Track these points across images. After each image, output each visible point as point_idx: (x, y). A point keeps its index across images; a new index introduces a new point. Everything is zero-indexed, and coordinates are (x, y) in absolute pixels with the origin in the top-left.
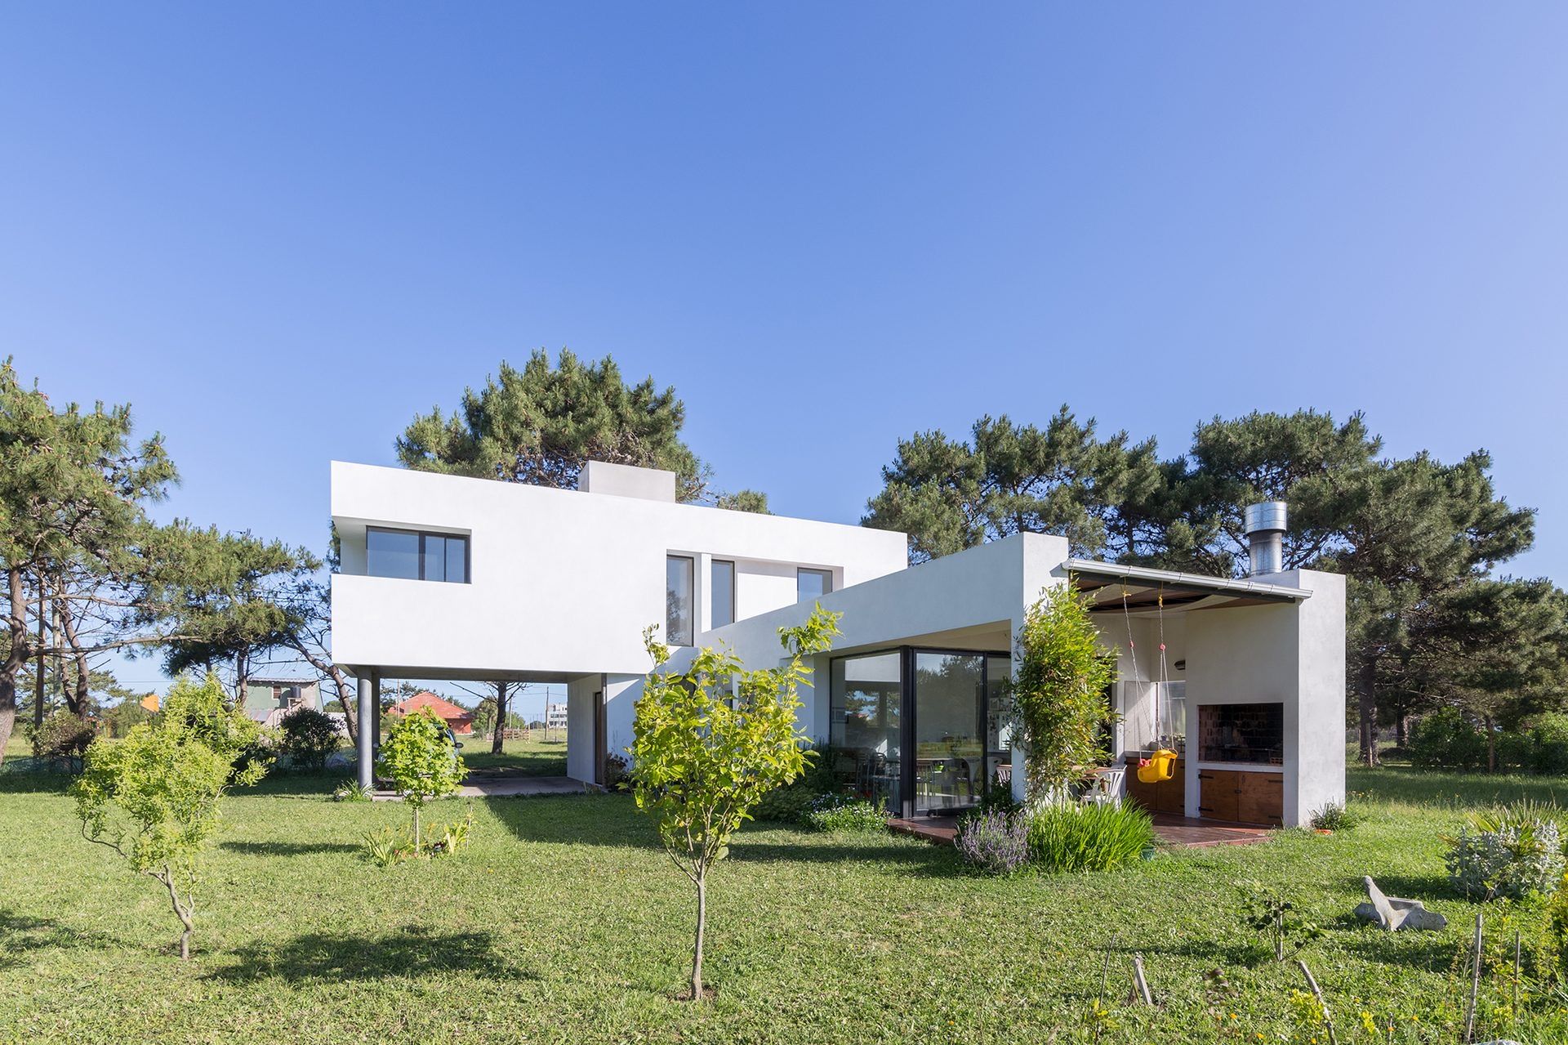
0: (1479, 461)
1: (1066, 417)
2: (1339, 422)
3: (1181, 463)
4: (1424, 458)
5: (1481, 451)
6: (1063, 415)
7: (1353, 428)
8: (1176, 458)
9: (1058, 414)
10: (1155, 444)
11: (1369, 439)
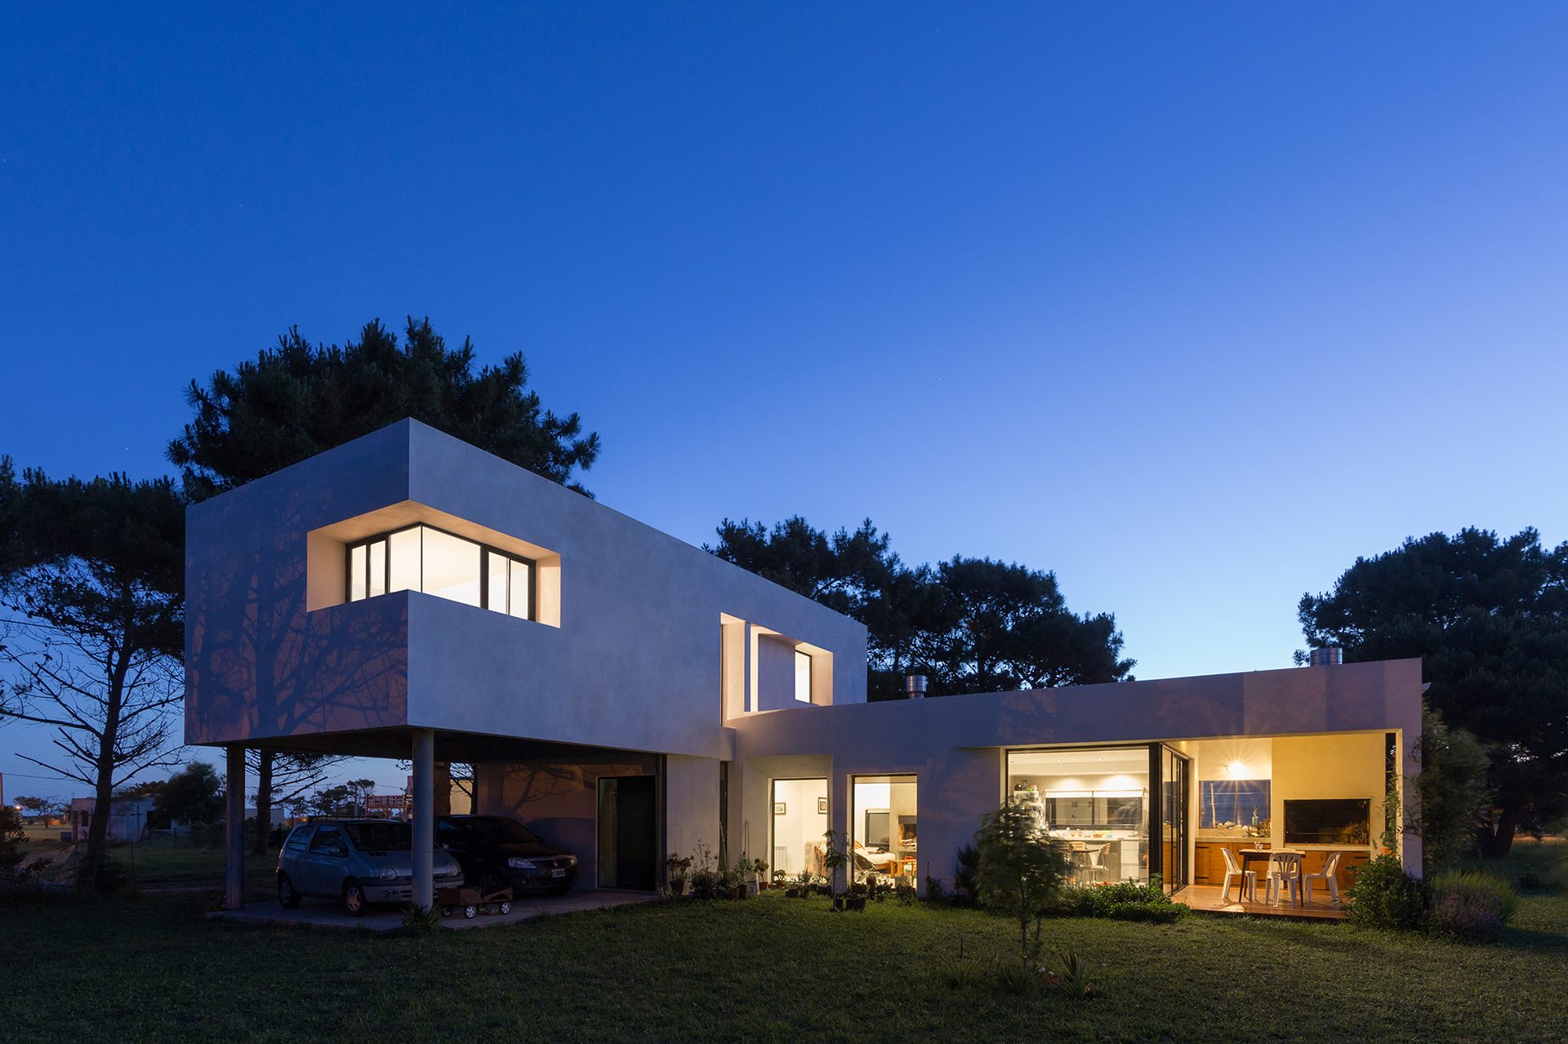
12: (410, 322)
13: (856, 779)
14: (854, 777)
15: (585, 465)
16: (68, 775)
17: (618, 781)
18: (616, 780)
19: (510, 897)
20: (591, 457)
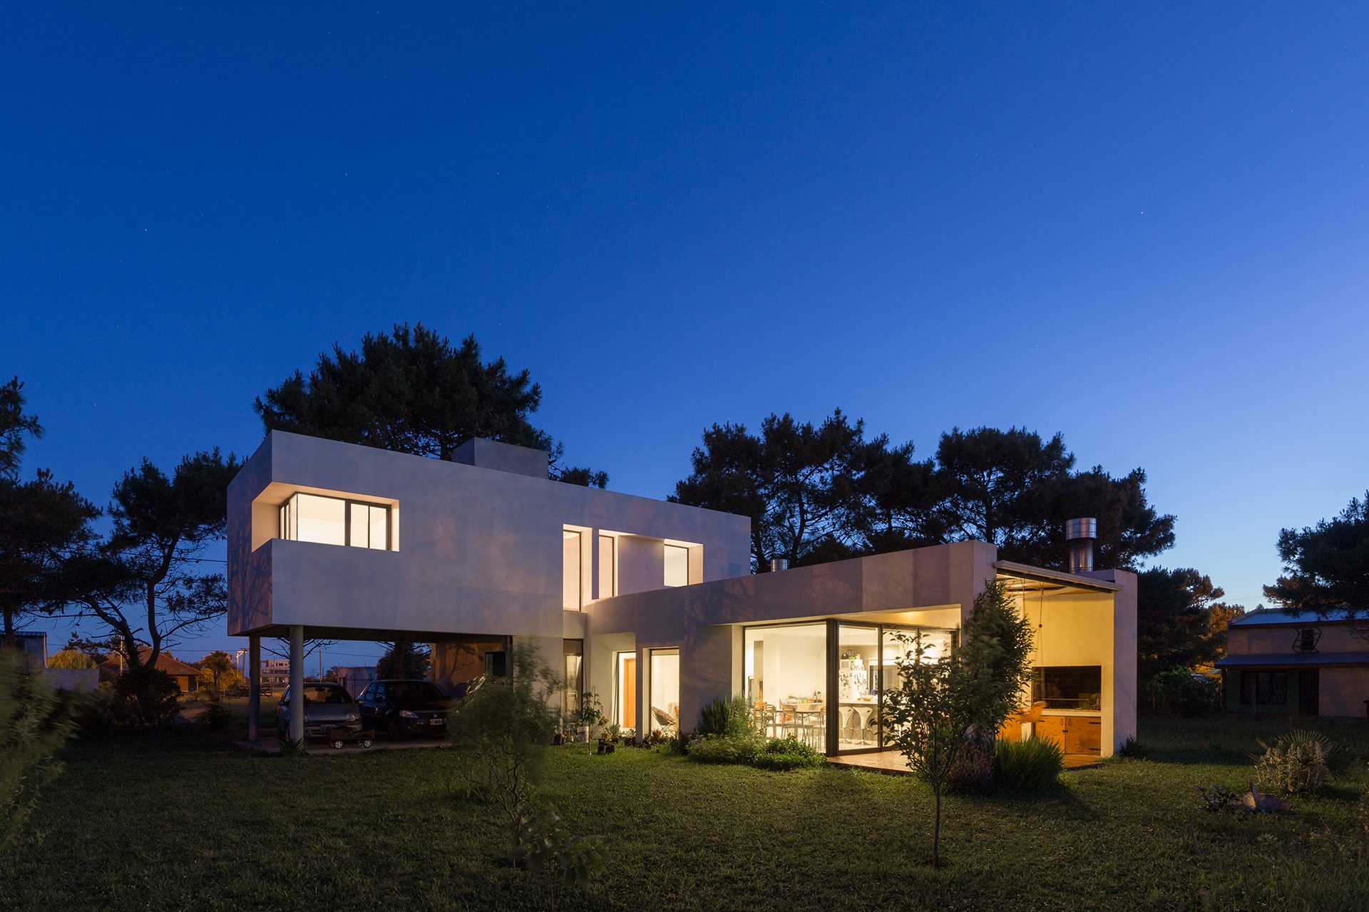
0: (1138, 477)
1: (841, 419)
2: (1046, 440)
3: (931, 464)
4: (1099, 471)
5: (1139, 469)
6: (838, 418)
7: (1056, 445)
8: (926, 460)
9: (833, 416)
10: (913, 448)
11: (1066, 455)
12: (395, 328)
13: (653, 651)
14: (651, 650)
15: (533, 409)
16: (274, 652)
17: (494, 656)
18: (492, 655)
19: (373, 736)
20: (536, 402)
